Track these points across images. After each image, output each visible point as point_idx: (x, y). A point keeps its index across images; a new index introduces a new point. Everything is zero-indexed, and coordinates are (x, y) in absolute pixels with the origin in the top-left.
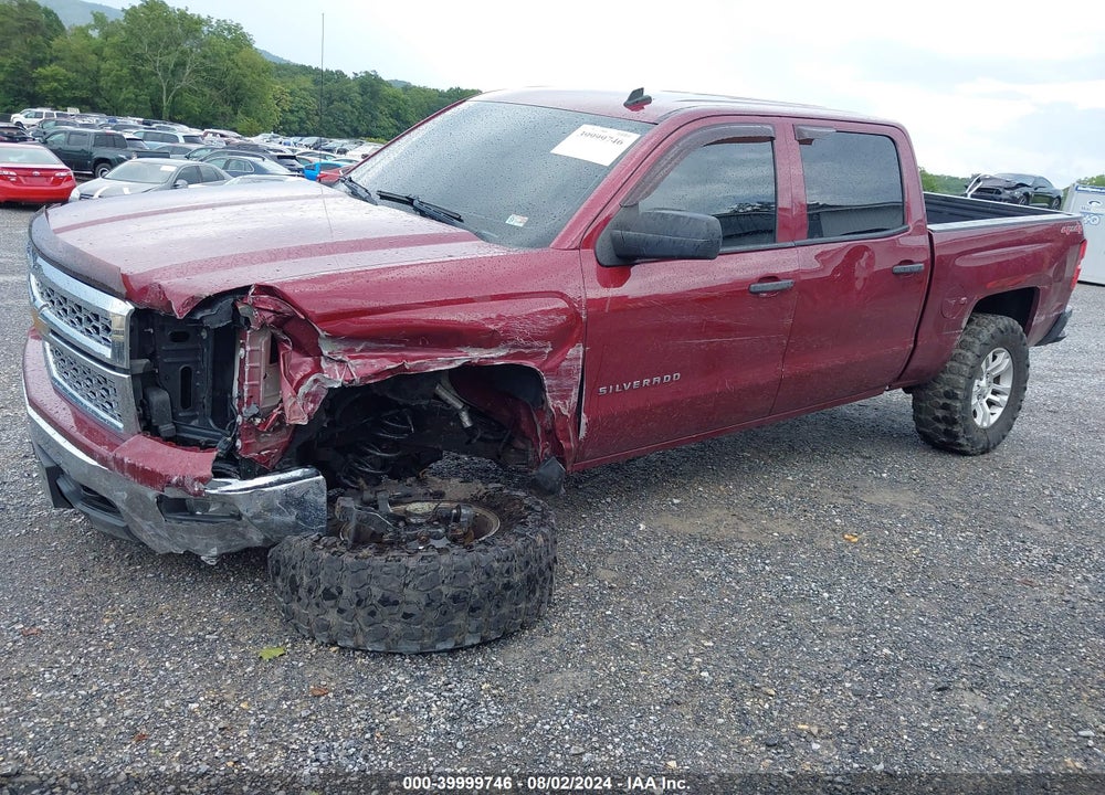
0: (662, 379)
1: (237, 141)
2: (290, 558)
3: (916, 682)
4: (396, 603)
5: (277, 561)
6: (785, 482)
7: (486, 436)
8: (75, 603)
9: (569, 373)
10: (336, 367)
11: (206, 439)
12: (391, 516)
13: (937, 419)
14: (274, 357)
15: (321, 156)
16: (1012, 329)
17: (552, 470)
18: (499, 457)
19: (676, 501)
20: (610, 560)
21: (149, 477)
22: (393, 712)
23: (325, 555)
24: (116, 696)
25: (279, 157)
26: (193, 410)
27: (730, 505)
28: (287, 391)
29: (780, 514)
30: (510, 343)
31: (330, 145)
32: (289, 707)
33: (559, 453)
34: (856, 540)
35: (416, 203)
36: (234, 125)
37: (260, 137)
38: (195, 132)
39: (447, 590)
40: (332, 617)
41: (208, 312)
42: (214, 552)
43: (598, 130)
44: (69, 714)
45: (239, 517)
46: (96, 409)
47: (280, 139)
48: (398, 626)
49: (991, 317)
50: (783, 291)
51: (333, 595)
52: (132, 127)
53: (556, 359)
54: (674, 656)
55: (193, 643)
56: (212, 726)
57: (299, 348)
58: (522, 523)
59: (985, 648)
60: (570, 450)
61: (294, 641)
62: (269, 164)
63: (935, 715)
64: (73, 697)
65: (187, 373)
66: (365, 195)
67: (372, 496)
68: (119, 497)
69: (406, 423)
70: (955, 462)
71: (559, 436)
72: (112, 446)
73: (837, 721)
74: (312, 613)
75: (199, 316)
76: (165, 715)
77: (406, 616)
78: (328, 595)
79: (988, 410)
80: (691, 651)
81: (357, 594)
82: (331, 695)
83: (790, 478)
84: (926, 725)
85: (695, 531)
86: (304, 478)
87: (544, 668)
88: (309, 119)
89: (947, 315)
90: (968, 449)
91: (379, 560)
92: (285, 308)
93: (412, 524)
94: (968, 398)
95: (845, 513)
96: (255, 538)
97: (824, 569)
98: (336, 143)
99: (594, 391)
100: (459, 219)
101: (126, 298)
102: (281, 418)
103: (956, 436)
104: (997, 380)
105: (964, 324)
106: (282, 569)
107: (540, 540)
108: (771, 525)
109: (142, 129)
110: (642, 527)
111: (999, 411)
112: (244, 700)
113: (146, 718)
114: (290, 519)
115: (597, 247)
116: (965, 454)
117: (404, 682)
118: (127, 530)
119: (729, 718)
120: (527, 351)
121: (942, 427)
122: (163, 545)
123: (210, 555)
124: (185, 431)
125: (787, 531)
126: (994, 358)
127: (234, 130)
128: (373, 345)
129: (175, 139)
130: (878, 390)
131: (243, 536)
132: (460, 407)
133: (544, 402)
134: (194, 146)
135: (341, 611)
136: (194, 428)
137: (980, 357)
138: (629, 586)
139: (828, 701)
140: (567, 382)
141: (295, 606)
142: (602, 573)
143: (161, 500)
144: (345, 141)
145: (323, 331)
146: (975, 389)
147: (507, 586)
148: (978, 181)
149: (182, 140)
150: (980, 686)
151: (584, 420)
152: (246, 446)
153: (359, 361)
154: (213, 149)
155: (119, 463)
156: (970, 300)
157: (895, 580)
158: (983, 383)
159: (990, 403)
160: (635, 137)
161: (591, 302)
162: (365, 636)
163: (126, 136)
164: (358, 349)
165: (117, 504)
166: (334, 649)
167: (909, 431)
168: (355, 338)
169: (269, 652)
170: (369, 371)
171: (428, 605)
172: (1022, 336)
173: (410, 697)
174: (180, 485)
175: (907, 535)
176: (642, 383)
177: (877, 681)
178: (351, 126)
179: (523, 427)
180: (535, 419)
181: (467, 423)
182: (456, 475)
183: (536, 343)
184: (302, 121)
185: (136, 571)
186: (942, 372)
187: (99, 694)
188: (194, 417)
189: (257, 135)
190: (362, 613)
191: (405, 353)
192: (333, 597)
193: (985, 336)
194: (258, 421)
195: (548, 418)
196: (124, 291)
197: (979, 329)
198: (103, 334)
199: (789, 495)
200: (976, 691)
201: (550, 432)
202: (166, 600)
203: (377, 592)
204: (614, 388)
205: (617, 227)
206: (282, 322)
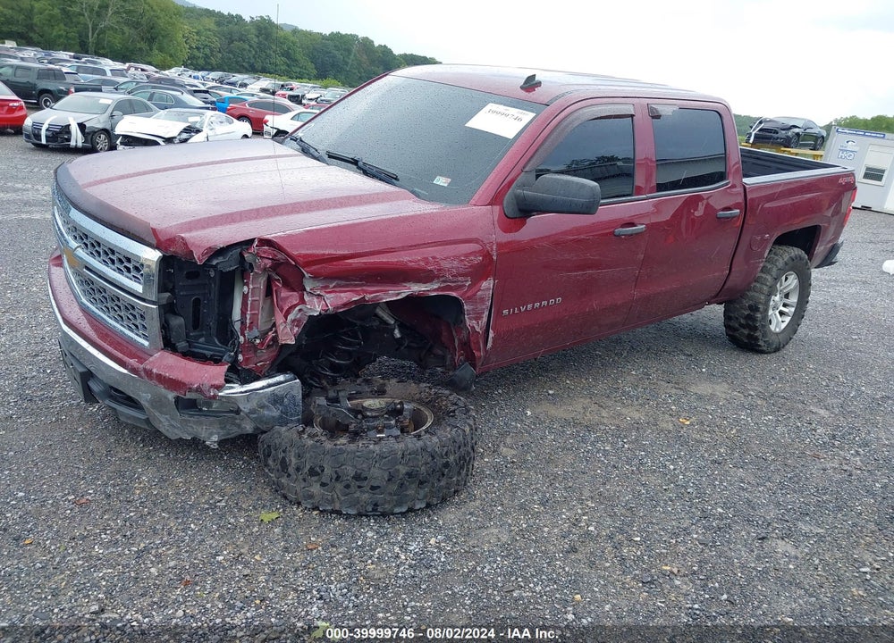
0: (548, 303)
1: (157, 75)
2: (280, 444)
3: (743, 533)
4: (366, 478)
5: (269, 446)
6: (631, 376)
7: (412, 344)
8: (110, 478)
9: (482, 300)
10: (315, 300)
11: (212, 353)
12: (350, 410)
13: (741, 325)
14: (269, 292)
15: (227, 90)
16: (800, 257)
17: (466, 372)
18: (421, 360)
19: (551, 392)
20: (508, 440)
21: (173, 384)
22: (370, 561)
23: (310, 442)
24: (160, 551)
25: (195, 91)
26: (202, 330)
27: (591, 396)
28: (279, 318)
29: (630, 402)
30: (441, 279)
31: (233, 79)
32: (291, 558)
33: (471, 359)
34: (688, 423)
35: (360, 164)
36: (149, 59)
37: (173, 70)
38: (119, 66)
39: (403, 470)
40: (316, 489)
41: (221, 259)
42: (215, 438)
43: (502, 108)
44: (127, 566)
45: (238, 411)
46: (123, 329)
47: (190, 73)
48: (366, 495)
49: (784, 248)
50: (638, 234)
51: (317, 472)
52: (65, 61)
53: (474, 290)
54: (567, 516)
55: (208, 509)
56: (237, 574)
57: (287, 285)
58: (452, 416)
59: (790, 507)
60: (480, 357)
61: (284, 506)
62: (187, 98)
63: (758, 558)
64: (127, 552)
65: (197, 302)
66: (316, 154)
67: (335, 395)
68: (144, 397)
69: (358, 338)
70: (756, 359)
71: (473, 348)
72: (141, 360)
73: (690, 563)
74: (299, 486)
75: (214, 263)
76: (201, 566)
77: (373, 488)
78: (312, 472)
79: (780, 319)
80: (579, 511)
81: (336, 472)
82: (320, 548)
83: (633, 373)
84: (753, 565)
85: (569, 416)
86: (286, 381)
87: (474, 525)
88: (212, 55)
89: (753, 248)
90: (765, 349)
91: (352, 447)
92: (280, 256)
93: (368, 417)
94: (766, 310)
95: (677, 402)
96: (248, 427)
97: (668, 446)
98: (238, 78)
99: (499, 313)
100: (396, 179)
101: (157, 247)
102: (275, 339)
103: (757, 339)
104: (787, 296)
105: (766, 255)
106: (273, 452)
107: (467, 429)
108: (624, 411)
109: (75, 63)
110: (529, 413)
111: (788, 319)
112: (257, 553)
113: (187, 567)
114: (275, 413)
115: (505, 202)
116: (762, 352)
117: (372, 537)
118: (148, 421)
119: (613, 562)
120: (453, 285)
121: (746, 332)
122: (174, 434)
123: (213, 440)
124: (195, 347)
125: (637, 416)
126: (786, 279)
127: (150, 64)
128: (343, 283)
129: (104, 72)
130: (700, 305)
131: (239, 426)
132: (393, 322)
133: (463, 321)
134: (121, 80)
135: (323, 485)
136: (202, 345)
137: (776, 279)
138: (525, 461)
139: (682, 549)
140: (480, 307)
141: (284, 480)
142: (504, 450)
143: (177, 400)
144: (246, 76)
145: (308, 273)
146: (772, 303)
147: (446, 465)
148: (761, 123)
149: (109, 73)
150: (788, 536)
151: (491, 334)
152: (246, 360)
153: (332, 295)
154: (138, 83)
155: (149, 373)
156: (771, 236)
157: (720, 454)
158: (777, 298)
159: (782, 313)
160: (532, 115)
161: (500, 246)
162: (341, 503)
163: (65, 70)
164: (331, 286)
165: (142, 402)
166: (315, 513)
167: (718, 334)
168: (330, 277)
169: (267, 516)
170: (340, 302)
171: (389, 480)
172: (807, 262)
173: (379, 549)
174: (199, 390)
175: (725, 418)
176: (533, 306)
177: (715, 533)
178: (248, 62)
179: (443, 339)
180: (454, 333)
181: (397, 334)
182: (394, 376)
183: (460, 279)
184: (207, 57)
185: (150, 451)
186: (748, 291)
187: (146, 550)
188: (201, 336)
189: (170, 68)
190: (339, 486)
191: (364, 288)
192: (317, 474)
193: (780, 263)
194: (258, 341)
195: (464, 333)
196: (154, 242)
197: (776, 257)
198: (134, 273)
199: (635, 387)
200: (787, 540)
201: (465, 344)
202: (179, 475)
203: (351, 471)
204: (514, 311)
205: (519, 187)
206: (276, 266)
